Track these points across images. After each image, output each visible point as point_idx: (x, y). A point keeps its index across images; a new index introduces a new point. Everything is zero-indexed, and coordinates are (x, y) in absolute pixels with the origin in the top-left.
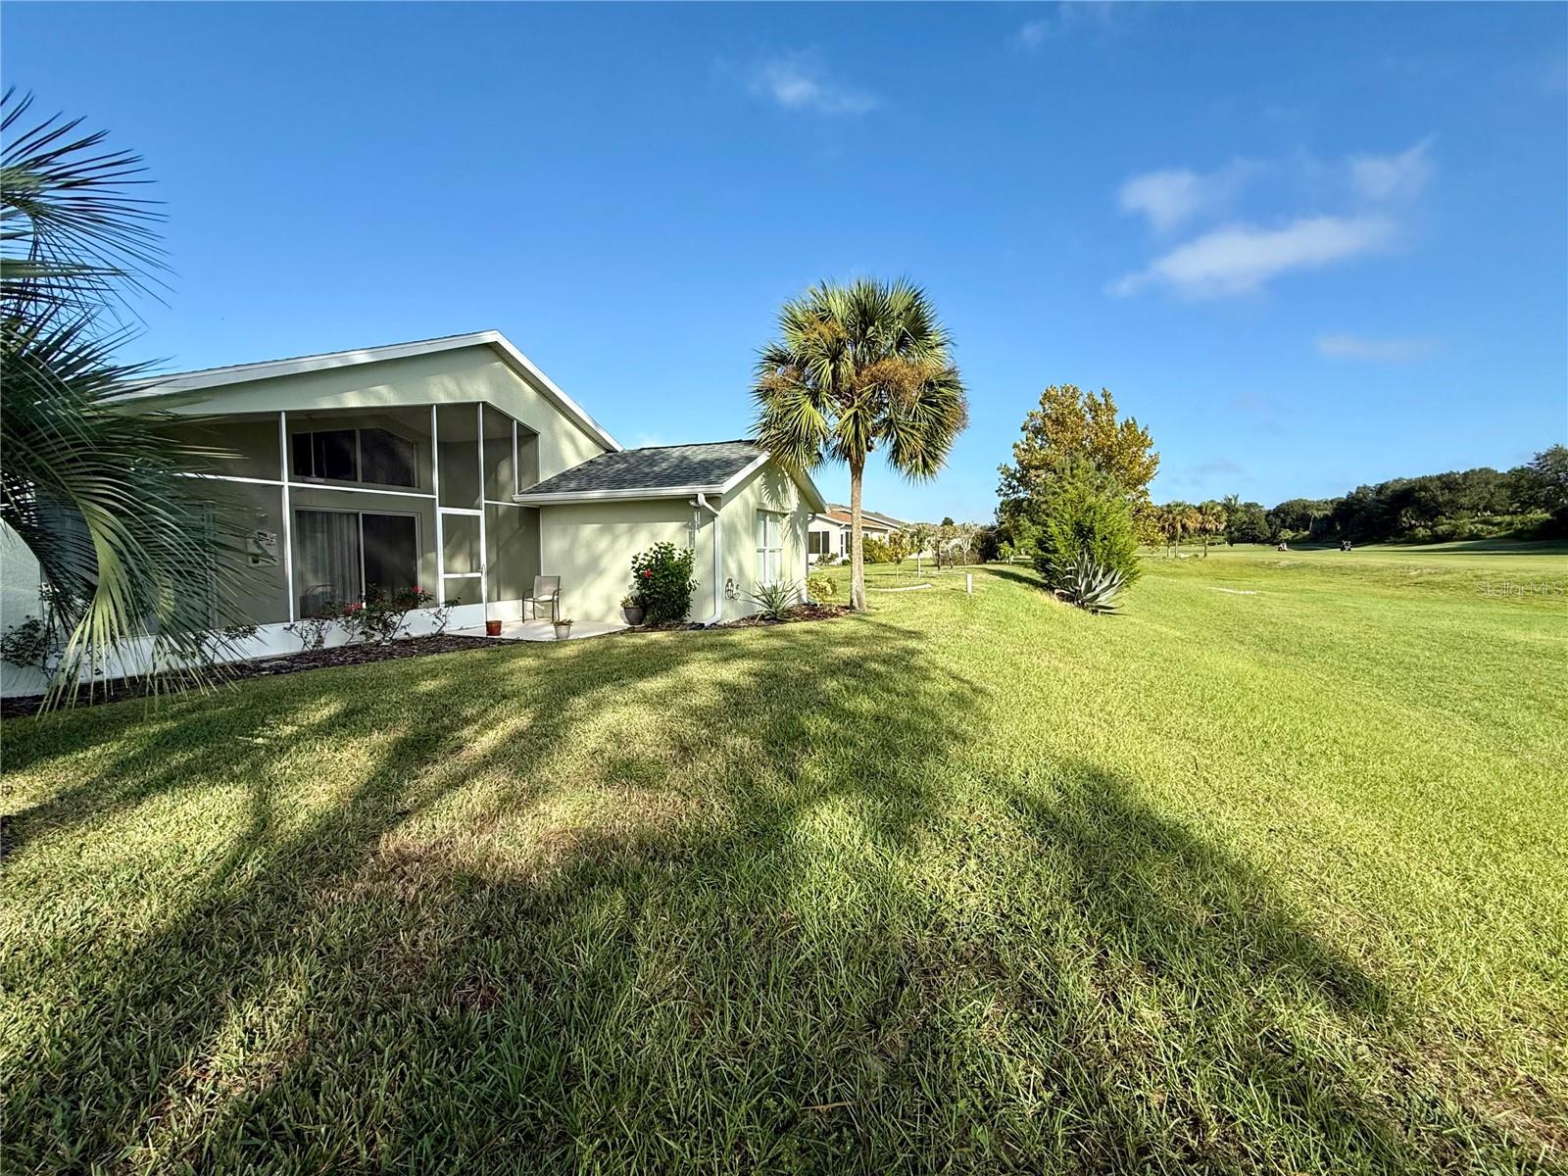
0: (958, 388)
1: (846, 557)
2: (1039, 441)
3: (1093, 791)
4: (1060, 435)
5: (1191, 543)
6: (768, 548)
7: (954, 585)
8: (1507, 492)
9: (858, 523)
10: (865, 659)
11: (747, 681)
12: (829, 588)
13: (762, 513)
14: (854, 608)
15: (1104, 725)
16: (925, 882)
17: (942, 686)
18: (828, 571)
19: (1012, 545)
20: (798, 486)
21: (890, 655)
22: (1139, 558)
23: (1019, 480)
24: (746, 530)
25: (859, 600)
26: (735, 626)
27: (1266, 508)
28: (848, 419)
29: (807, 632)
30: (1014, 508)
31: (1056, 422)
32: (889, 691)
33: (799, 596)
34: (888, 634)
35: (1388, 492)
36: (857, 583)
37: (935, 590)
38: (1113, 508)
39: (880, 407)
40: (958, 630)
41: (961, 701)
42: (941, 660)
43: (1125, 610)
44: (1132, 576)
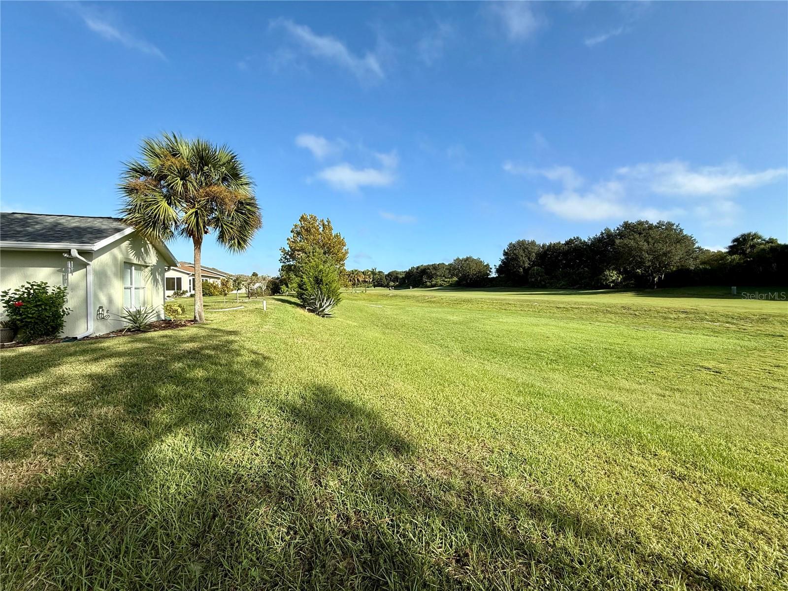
0: (256, 207)
1: (193, 292)
2: (299, 238)
3: (317, 396)
4: (308, 237)
5: (361, 287)
6: (134, 286)
7: (257, 306)
8: (448, 271)
9: (199, 273)
10: (202, 348)
11: (111, 371)
12: (180, 310)
13: (128, 264)
14: (197, 321)
15: (324, 366)
16: (231, 460)
17: (247, 357)
18: (180, 301)
19: (288, 287)
20: (156, 249)
21: (218, 346)
22: (341, 293)
23: (290, 256)
24: (116, 275)
25: (200, 316)
26: (106, 337)
27: (385, 274)
28: (191, 214)
29: (163, 337)
30: (287, 269)
31: (306, 230)
32: (216, 364)
33: (158, 316)
34: (218, 334)
35: (420, 269)
36: (198, 307)
37: (246, 309)
38: (330, 271)
39: (212, 210)
40: (258, 329)
41: (256, 364)
42: (248, 345)
43: (336, 315)
44: (338, 300)
